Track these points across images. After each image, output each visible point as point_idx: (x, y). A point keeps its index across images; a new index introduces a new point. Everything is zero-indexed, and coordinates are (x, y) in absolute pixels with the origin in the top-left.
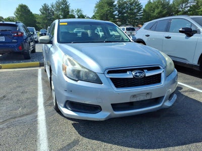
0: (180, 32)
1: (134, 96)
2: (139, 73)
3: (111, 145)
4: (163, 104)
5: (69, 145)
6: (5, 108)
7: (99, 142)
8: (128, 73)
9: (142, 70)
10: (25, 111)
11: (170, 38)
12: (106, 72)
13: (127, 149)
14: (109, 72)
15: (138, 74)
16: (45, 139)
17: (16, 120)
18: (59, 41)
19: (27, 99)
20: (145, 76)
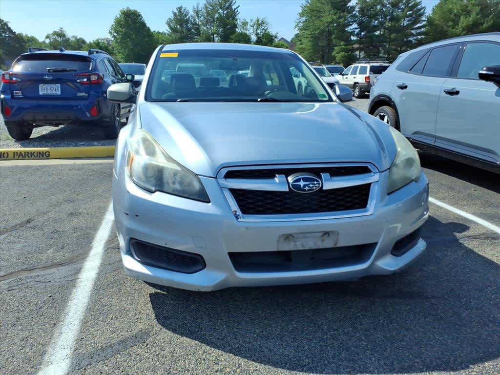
0: (483, 77)
1: (288, 237)
2: (305, 180)
3: (220, 352)
4: (373, 263)
5: (123, 342)
6: (19, 246)
8: (277, 180)
10: (59, 257)
11: (457, 93)
12: (220, 176)
13: (253, 365)
15: (302, 183)
17: (34, 274)
19: (75, 229)
20: (321, 190)
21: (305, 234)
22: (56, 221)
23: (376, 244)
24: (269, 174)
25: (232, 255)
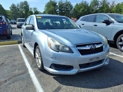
0: (103, 22)
1: (91, 59)
2: (93, 46)
3: (80, 88)
4: (104, 63)
7: (73, 87)
8: (87, 46)
9: (94, 44)
10: (20, 72)
11: (97, 25)
12: (75, 47)
13: (90, 90)
14: (77, 46)
15: (92, 47)
16: (40, 87)
18: (39, 28)
19: (19, 64)
20: (96, 48)
21: (94, 58)
22: (11, 62)
23: (105, 59)
24: (85, 45)
25: (80, 65)
